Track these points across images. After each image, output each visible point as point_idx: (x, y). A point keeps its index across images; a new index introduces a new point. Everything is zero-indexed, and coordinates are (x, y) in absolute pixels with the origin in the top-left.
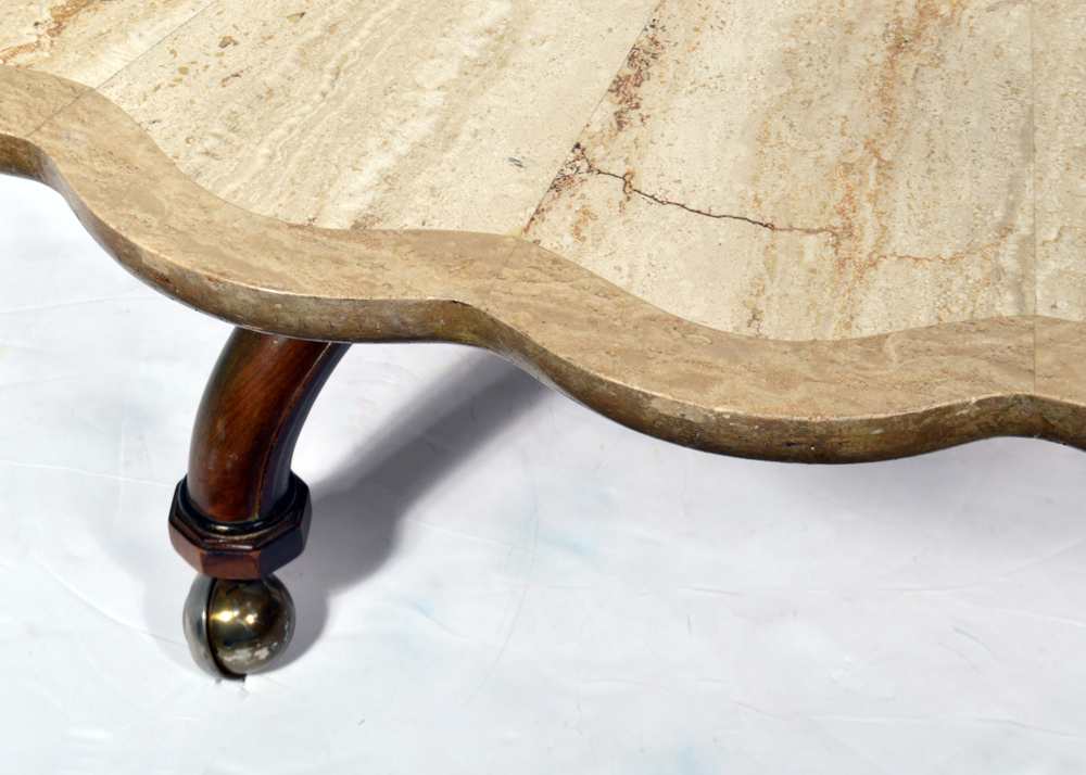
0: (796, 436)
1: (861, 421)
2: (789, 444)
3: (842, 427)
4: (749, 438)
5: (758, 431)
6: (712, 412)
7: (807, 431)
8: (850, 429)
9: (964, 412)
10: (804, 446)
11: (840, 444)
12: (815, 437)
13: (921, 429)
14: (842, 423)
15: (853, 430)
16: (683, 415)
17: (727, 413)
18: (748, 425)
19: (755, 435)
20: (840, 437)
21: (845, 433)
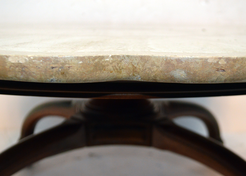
0: (55, 64)
1: (75, 57)
2: (53, 68)
3: (69, 59)
4: (39, 66)
5: (42, 63)
6: (27, 57)
7: (58, 61)
8: (72, 60)
9: (108, 60)
10: (57, 68)
11: (69, 67)
12: (61, 64)
13: (95, 64)
14: (69, 58)
15: (73, 61)
16: (18, 61)
17: (32, 57)
18: (39, 60)
19: (41, 65)
20: (69, 64)
21: (70, 62)
